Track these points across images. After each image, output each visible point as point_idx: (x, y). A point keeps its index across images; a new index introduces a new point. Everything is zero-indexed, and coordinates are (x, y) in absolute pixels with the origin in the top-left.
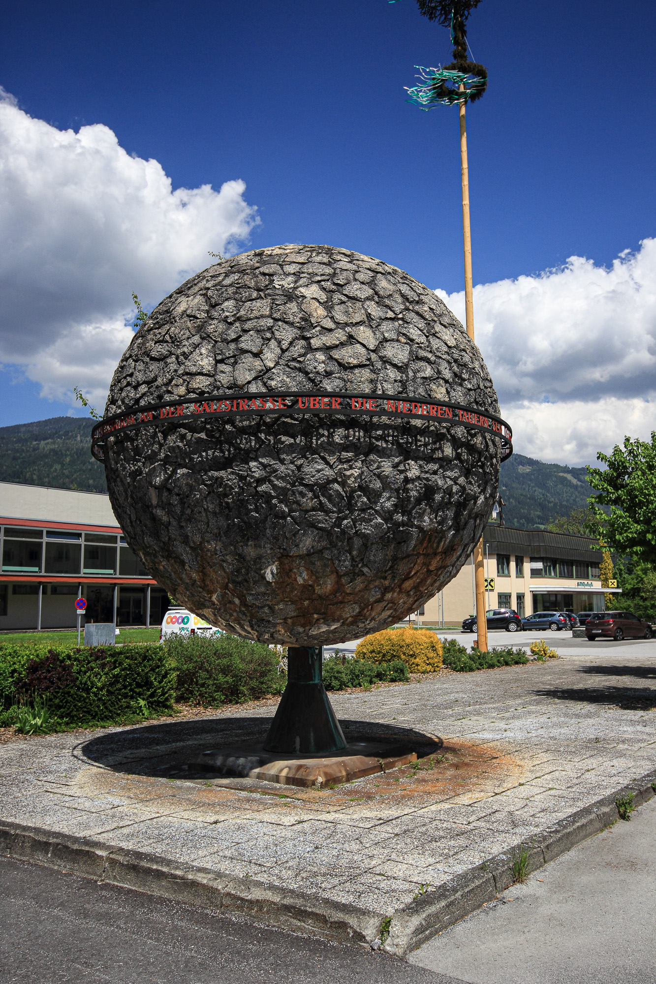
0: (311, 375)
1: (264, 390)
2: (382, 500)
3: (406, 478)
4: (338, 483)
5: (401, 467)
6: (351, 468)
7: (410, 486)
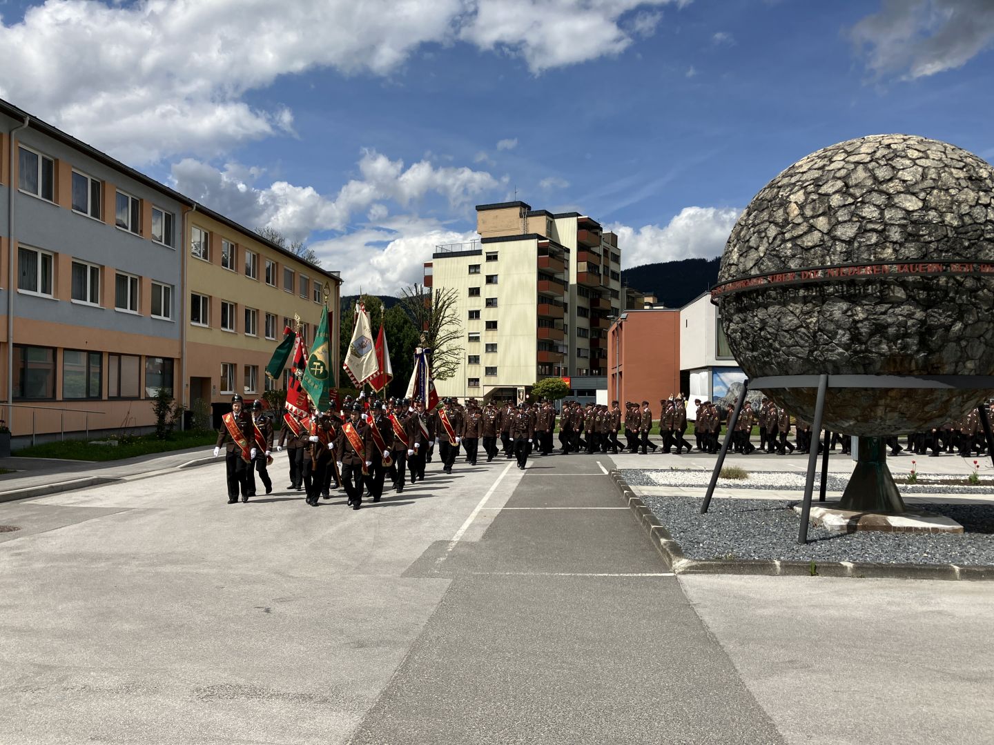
0: (783, 259)
1: (758, 273)
2: (838, 337)
3: (854, 320)
4: (805, 328)
5: (849, 313)
6: (811, 317)
7: (859, 325)
